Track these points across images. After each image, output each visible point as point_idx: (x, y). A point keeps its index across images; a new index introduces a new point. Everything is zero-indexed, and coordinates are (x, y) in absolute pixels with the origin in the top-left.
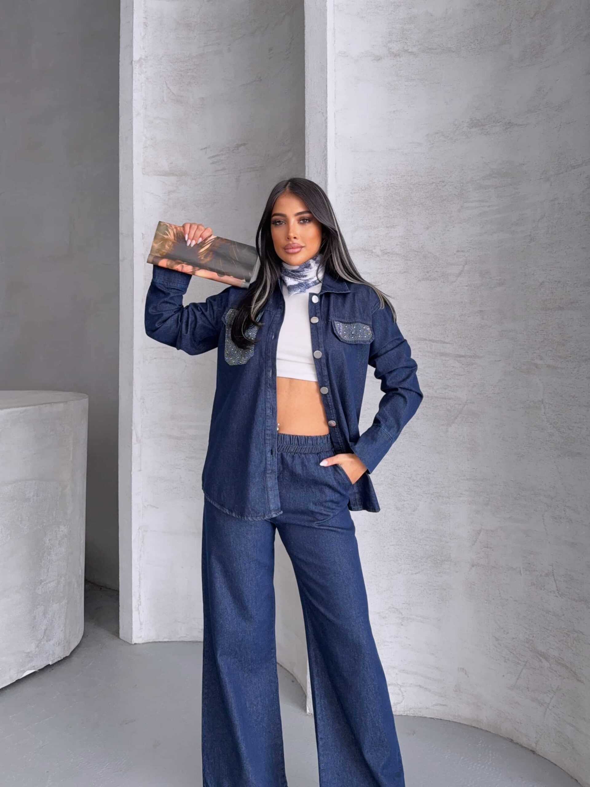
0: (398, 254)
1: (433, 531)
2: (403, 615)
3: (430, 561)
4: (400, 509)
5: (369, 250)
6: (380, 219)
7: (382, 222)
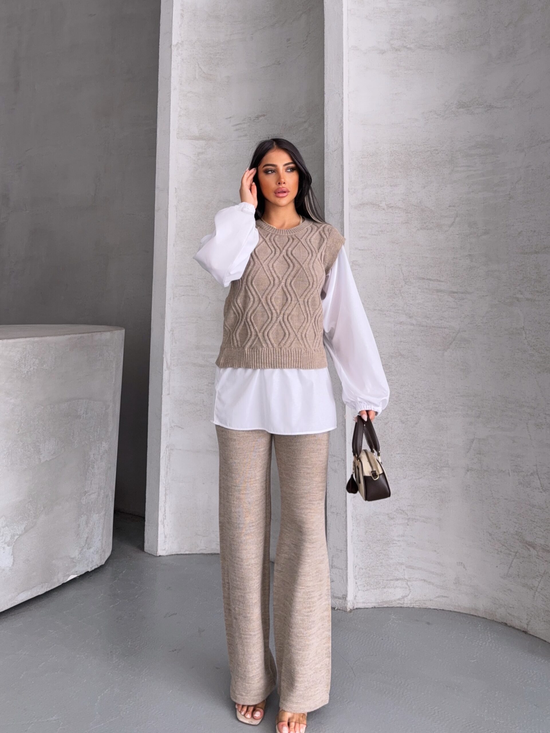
0: (400, 208)
1: (433, 441)
2: (408, 516)
3: (430, 467)
4: (404, 423)
5: (376, 205)
6: (385, 179)
7: (387, 182)
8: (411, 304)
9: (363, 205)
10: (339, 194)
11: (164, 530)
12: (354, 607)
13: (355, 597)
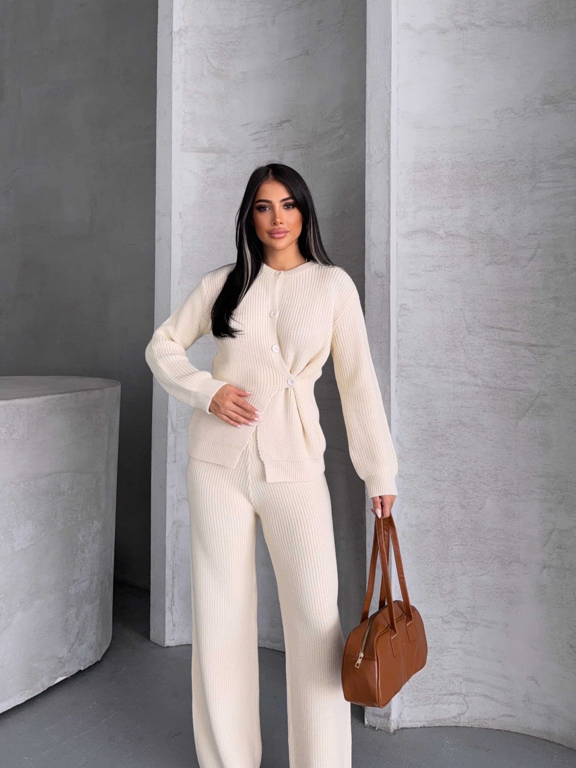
0: (463, 237)
1: (501, 530)
2: (467, 619)
3: (497, 562)
4: (465, 508)
5: (432, 232)
6: (444, 199)
7: (446, 203)
8: (476, 360)
9: (415, 232)
10: (383, 219)
11: (172, 618)
12: (398, 727)
13: (400, 715)
